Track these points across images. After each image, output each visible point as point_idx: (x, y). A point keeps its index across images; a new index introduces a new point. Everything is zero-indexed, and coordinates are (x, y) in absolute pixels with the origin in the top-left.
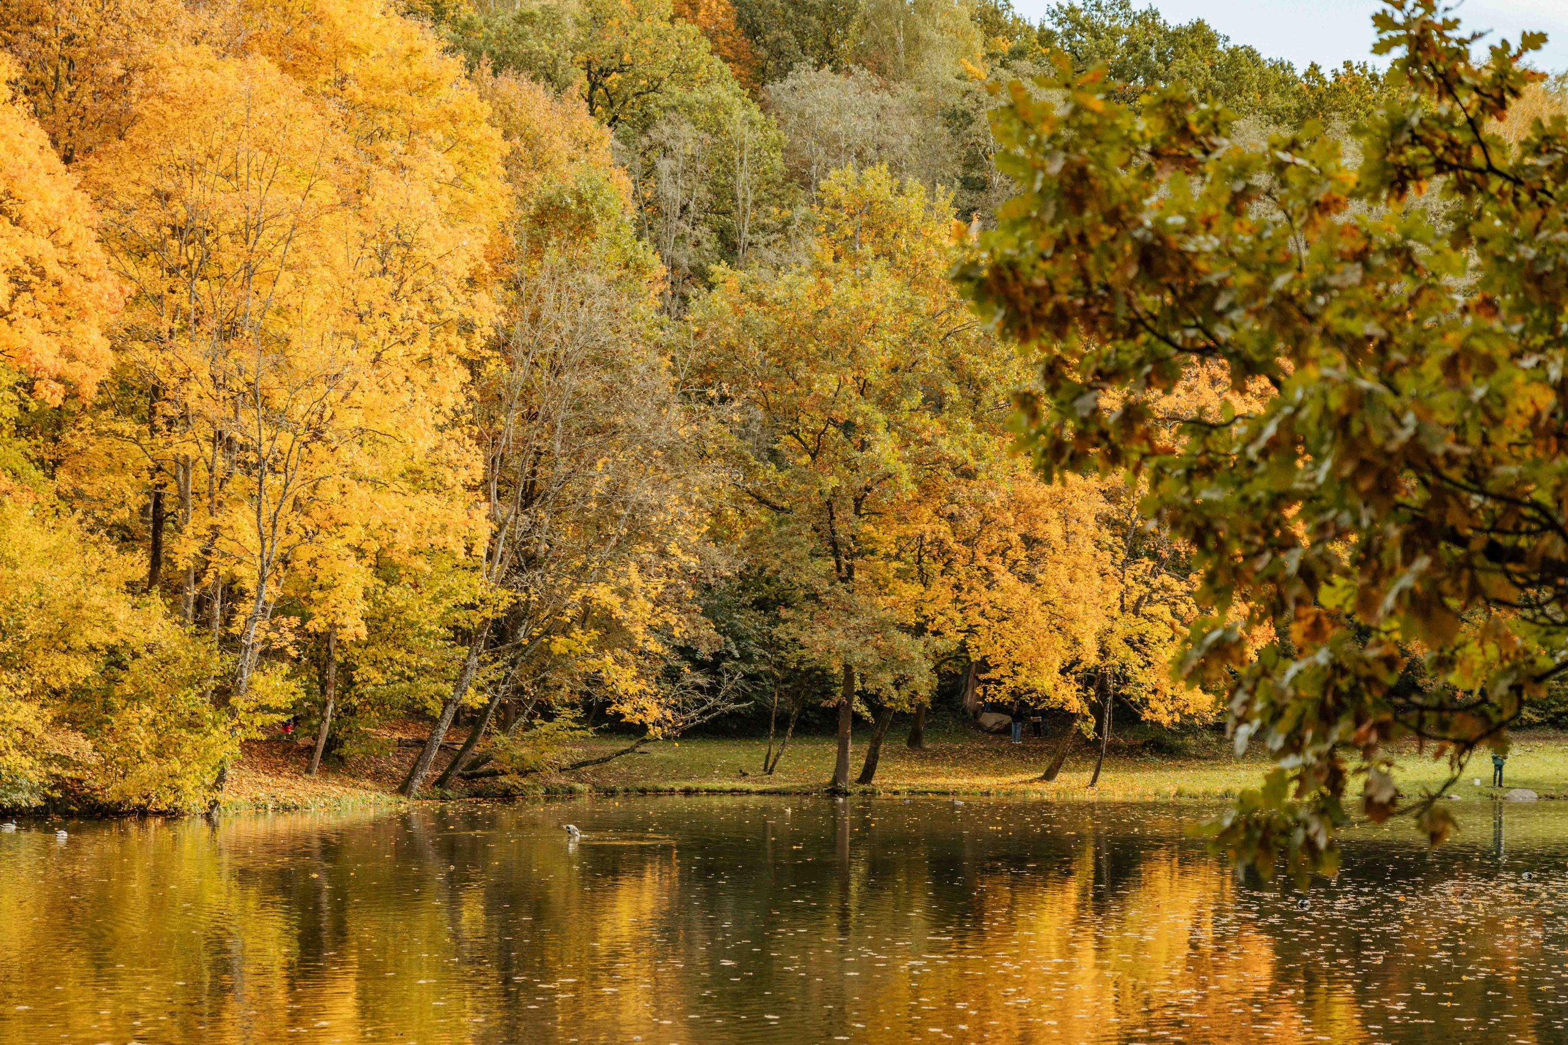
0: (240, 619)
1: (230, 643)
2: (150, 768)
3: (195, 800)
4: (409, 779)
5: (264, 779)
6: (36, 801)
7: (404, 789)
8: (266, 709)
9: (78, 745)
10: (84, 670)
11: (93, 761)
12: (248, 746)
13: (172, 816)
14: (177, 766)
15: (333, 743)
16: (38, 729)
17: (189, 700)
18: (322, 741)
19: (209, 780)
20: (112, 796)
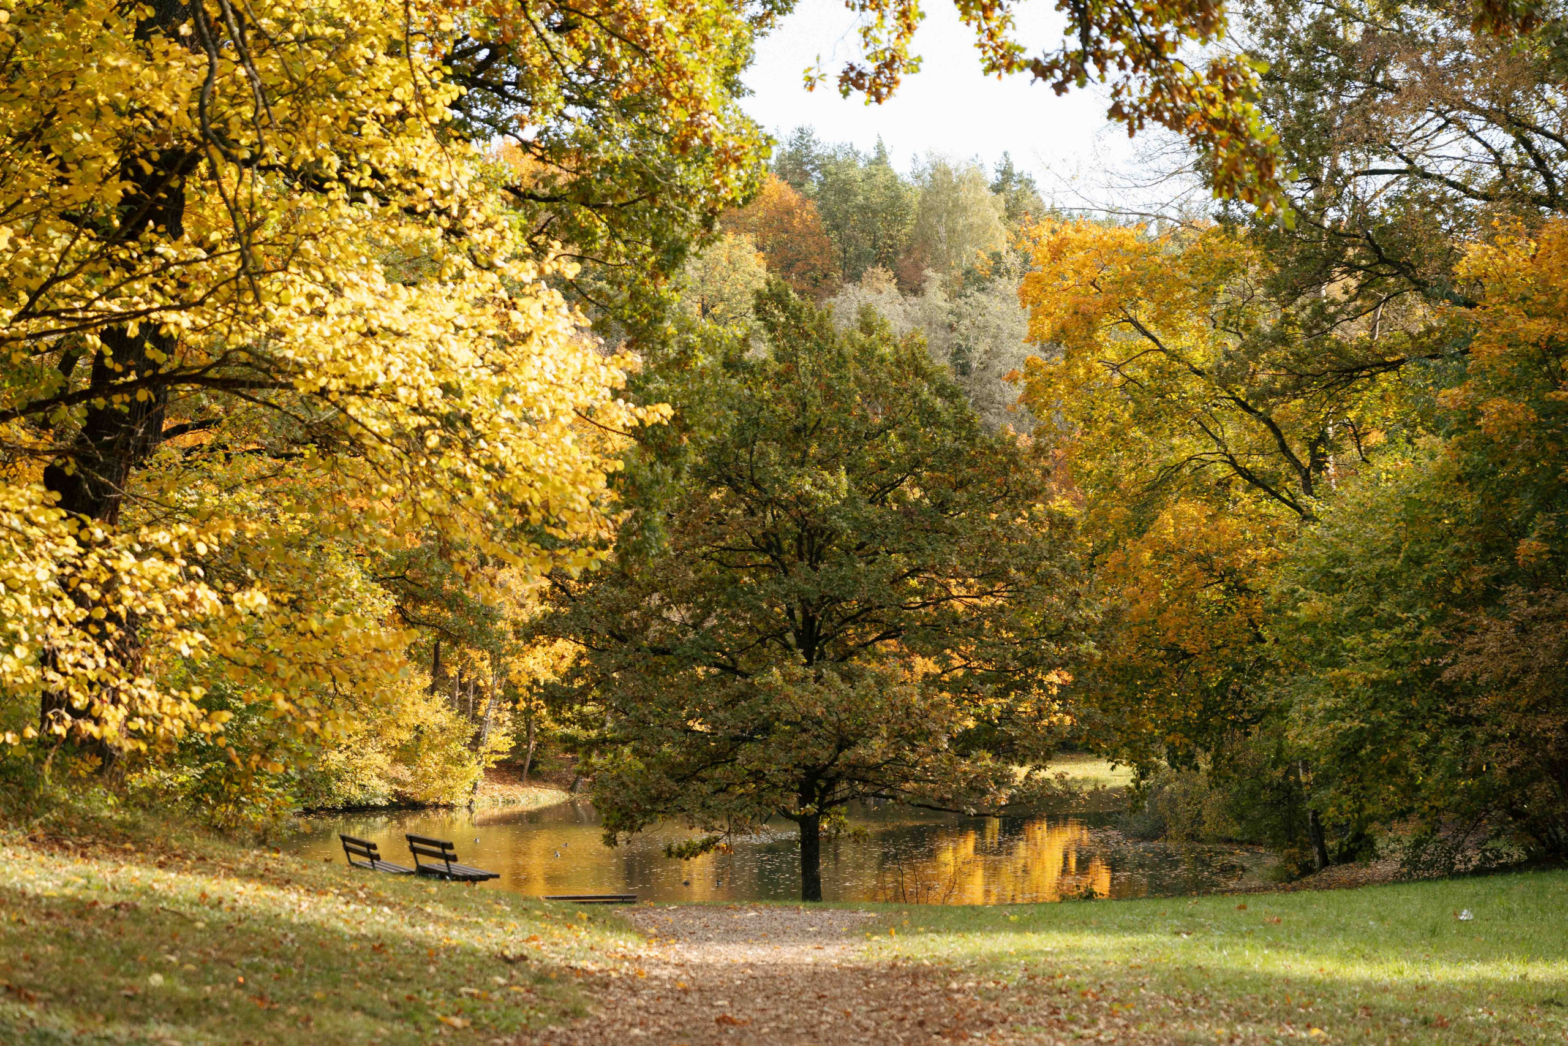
0: (483, 707)
1: (476, 719)
2: (438, 784)
3: (461, 799)
4: (575, 783)
5: (497, 786)
6: (385, 803)
7: (572, 789)
8: (497, 752)
9: (403, 772)
10: (406, 736)
11: (410, 780)
12: (487, 770)
13: (449, 807)
14: (451, 783)
15: (533, 764)
16: (386, 767)
17: (457, 748)
18: (528, 764)
19: (469, 789)
20: (419, 798)
